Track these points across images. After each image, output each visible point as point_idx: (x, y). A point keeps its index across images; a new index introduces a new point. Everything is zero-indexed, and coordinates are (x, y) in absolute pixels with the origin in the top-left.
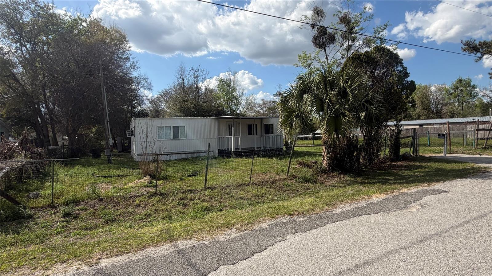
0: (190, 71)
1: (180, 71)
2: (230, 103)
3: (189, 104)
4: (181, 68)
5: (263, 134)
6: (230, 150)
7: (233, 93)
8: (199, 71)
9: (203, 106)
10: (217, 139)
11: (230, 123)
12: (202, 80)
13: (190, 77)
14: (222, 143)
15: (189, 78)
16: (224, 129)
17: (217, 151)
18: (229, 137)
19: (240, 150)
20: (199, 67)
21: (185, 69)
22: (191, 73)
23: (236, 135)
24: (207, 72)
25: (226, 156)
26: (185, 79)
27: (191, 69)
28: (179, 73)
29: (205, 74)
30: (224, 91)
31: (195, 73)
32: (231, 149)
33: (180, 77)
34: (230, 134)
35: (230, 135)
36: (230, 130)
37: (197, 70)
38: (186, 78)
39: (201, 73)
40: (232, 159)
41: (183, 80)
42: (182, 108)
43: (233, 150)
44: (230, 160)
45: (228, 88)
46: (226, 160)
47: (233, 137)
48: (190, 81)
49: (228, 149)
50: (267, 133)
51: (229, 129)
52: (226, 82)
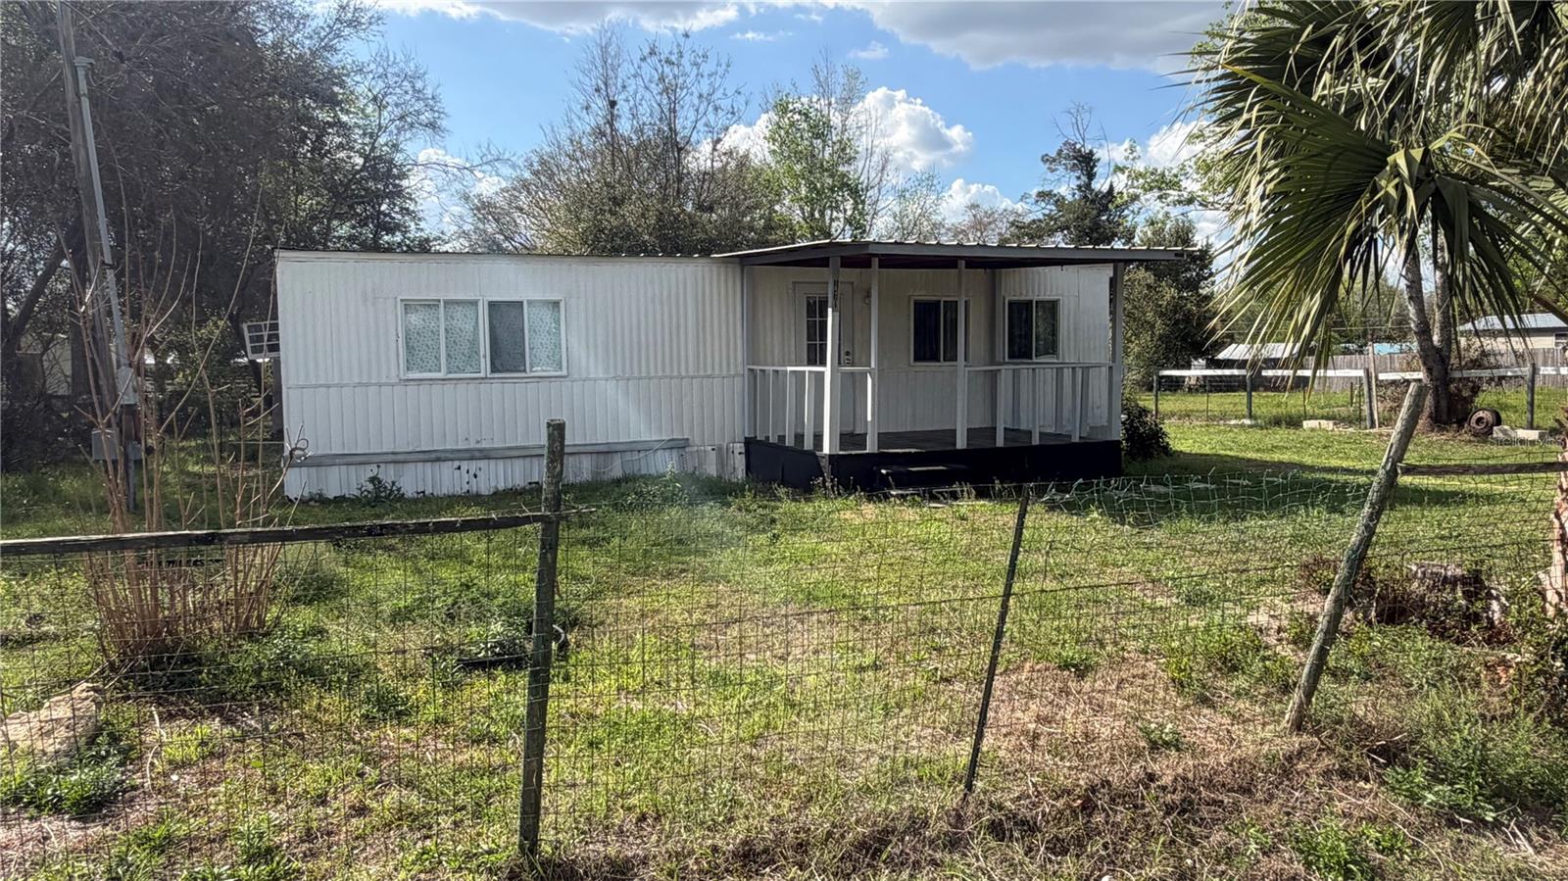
0: (644, 59)
1: (599, 63)
2: (822, 214)
3: (630, 212)
4: (604, 50)
5: (999, 358)
6: (808, 445)
7: (841, 168)
8: (684, 61)
9: (694, 225)
10: (738, 380)
11: (816, 292)
12: (696, 102)
13: (641, 90)
14: (765, 404)
15: (636, 93)
16: (783, 327)
17: (739, 447)
18: (807, 369)
19: (871, 447)
20: (682, 40)
21: (617, 55)
22: (647, 70)
23: (845, 356)
24: (719, 65)
25: (784, 483)
26: (620, 99)
27: (646, 51)
28: (590, 71)
29: (710, 75)
30: (798, 156)
31: (667, 70)
32: (818, 438)
33: (598, 90)
34: (816, 356)
35: (811, 362)
36: (817, 332)
37: (673, 58)
38: (623, 96)
39: (695, 71)
40: (817, 507)
41: (613, 104)
42: (602, 231)
43: (826, 450)
44: (808, 509)
45: (818, 143)
46: (787, 506)
47: (827, 370)
48: (644, 109)
49: (799, 438)
50: (1021, 349)
51: (811, 326)
52: (806, 115)
